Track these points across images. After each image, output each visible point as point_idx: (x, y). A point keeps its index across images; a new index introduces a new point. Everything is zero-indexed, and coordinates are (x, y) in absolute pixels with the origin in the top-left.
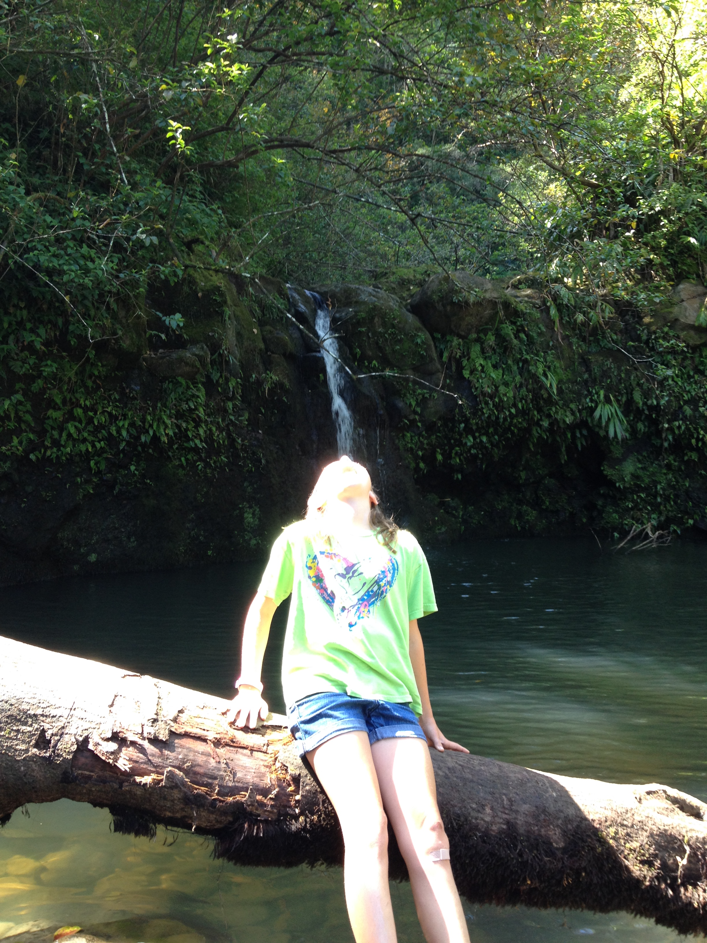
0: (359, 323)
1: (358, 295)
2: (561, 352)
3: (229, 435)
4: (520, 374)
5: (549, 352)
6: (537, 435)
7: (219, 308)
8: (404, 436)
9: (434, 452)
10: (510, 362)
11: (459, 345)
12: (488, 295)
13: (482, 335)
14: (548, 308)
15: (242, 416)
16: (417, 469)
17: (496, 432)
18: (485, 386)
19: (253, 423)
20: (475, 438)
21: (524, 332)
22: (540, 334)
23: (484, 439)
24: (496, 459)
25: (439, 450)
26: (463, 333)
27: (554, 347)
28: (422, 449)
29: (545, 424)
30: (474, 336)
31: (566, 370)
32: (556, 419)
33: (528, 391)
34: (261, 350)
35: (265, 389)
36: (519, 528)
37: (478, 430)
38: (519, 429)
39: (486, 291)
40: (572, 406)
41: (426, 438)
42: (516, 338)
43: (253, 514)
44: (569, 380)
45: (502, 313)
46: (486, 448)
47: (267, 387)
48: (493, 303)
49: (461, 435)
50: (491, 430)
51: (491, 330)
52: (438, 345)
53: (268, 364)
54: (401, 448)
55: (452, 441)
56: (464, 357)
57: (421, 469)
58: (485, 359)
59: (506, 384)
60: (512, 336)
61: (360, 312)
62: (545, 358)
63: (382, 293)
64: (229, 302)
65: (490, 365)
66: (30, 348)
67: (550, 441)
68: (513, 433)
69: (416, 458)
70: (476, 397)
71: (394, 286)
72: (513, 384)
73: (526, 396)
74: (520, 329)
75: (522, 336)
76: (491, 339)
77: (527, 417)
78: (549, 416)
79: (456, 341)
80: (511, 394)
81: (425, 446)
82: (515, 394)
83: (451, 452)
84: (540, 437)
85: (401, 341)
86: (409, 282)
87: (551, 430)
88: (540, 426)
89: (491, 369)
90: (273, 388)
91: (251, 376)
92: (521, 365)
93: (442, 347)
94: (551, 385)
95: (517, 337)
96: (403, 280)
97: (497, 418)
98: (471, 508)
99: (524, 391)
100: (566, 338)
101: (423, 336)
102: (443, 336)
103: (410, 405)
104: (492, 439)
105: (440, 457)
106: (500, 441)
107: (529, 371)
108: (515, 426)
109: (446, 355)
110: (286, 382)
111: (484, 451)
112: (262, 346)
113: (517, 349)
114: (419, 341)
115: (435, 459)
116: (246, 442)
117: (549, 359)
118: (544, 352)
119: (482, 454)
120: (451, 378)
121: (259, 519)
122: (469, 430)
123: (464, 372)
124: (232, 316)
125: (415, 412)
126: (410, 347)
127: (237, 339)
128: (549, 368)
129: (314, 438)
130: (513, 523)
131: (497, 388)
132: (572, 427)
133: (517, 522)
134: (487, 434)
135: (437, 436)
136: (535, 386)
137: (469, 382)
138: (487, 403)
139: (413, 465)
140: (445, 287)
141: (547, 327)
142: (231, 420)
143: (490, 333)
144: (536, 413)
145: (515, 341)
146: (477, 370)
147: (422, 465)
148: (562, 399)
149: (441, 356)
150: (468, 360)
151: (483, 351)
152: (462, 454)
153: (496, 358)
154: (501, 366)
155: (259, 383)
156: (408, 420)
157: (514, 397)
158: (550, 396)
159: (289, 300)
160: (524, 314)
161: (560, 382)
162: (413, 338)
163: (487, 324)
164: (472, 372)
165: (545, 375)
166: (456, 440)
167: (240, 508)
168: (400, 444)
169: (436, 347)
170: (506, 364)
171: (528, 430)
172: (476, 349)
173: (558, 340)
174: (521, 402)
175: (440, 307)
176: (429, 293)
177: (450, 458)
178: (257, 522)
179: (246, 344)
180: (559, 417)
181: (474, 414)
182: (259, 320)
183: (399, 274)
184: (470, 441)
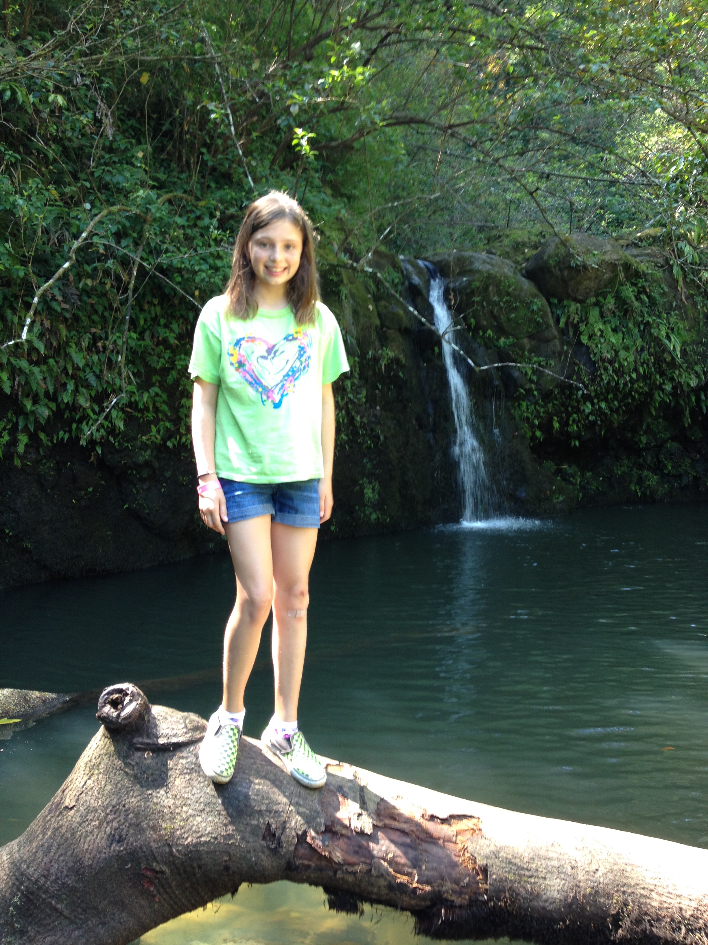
0: (473, 293)
1: (471, 263)
2: (685, 313)
3: (348, 413)
4: (642, 337)
5: (672, 313)
6: (659, 399)
7: (336, 287)
8: (519, 405)
9: (551, 421)
10: (631, 325)
11: (577, 310)
12: (607, 258)
13: (601, 299)
14: (671, 267)
15: (360, 393)
16: (533, 438)
17: (615, 398)
18: (604, 351)
19: (371, 400)
20: (593, 404)
21: (646, 293)
22: (663, 294)
23: (603, 405)
24: (616, 425)
25: (555, 418)
26: (581, 298)
27: (678, 307)
28: (538, 417)
29: (668, 387)
30: (593, 300)
31: (690, 331)
32: (680, 383)
33: (650, 354)
34: (376, 326)
35: (381, 366)
36: (639, 494)
37: (597, 396)
38: (640, 394)
39: (605, 253)
40: (698, 368)
41: (543, 407)
42: (637, 300)
43: (373, 489)
44: (693, 342)
45: (622, 276)
46: (605, 414)
47: (383, 363)
48: (613, 266)
49: (578, 402)
50: (610, 396)
51: (610, 292)
52: (554, 310)
53: (384, 340)
54: (517, 418)
55: (570, 409)
56: (582, 322)
57: (537, 438)
58: (604, 323)
59: (627, 349)
60: (633, 299)
61: (474, 281)
62: (668, 319)
63: (496, 259)
64: (345, 281)
65: (610, 329)
66: (165, 342)
67: (672, 405)
68: (633, 398)
69: (532, 426)
70: (594, 363)
71: (508, 250)
72: (634, 348)
73: (648, 360)
74: (642, 291)
75: (644, 297)
76: (610, 303)
77: (648, 382)
78: (672, 379)
79: (574, 307)
80: (631, 359)
81: (541, 414)
82: (636, 358)
83: (568, 419)
84: (663, 401)
85: (516, 309)
86: (524, 244)
87: (674, 394)
88: (663, 390)
89: (611, 333)
90: (389, 364)
91: (368, 353)
92: (642, 327)
93: (559, 312)
94: (674, 347)
95: (638, 298)
96: (518, 244)
97: (617, 383)
98: (589, 474)
99: (645, 355)
100: (690, 297)
101: (539, 303)
102: (560, 301)
103: (526, 374)
104: (612, 405)
105: (556, 425)
106: (620, 407)
107: (651, 335)
108: (636, 391)
109: (563, 320)
110: (401, 357)
111: (603, 417)
112: (377, 322)
113: (638, 311)
114: (535, 308)
115: (552, 427)
116: (365, 420)
117: (672, 320)
118: (667, 314)
119: (601, 420)
120: (568, 344)
121: (379, 494)
122: (587, 398)
123: (582, 337)
124: (349, 295)
125: (531, 381)
126: (525, 315)
127: (354, 317)
128: (672, 330)
129: (431, 411)
130: (633, 488)
131: (616, 352)
132: (696, 391)
133: (637, 487)
134: (606, 400)
135: (553, 404)
136: (657, 349)
137: (588, 348)
138: (606, 369)
139: (529, 434)
140: (562, 250)
141: (670, 286)
142: (350, 399)
143: (609, 296)
144: (658, 377)
145: (636, 304)
146: (596, 335)
147: (538, 433)
148: (686, 362)
149: (558, 321)
150: (586, 324)
151: (602, 315)
152: (579, 421)
153: (615, 322)
154: (621, 330)
155: (376, 360)
156: (525, 390)
157: (635, 362)
158: (673, 359)
159: (402, 272)
160: (645, 275)
161: (684, 343)
162: (528, 305)
163: (606, 286)
164: (590, 337)
165: (668, 337)
166: (573, 407)
167: (360, 485)
168: (516, 413)
169: (552, 313)
170: (627, 327)
171: (650, 395)
172: (594, 314)
173: (681, 300)
174: (642, 366)
175: (557, 272)
176: (545, 258)
177: (567, 425)
178: (377, 497)
179: (362, 320)
180: (682, 381)
181: (593, 380)
182: (373, 295)
183: (513, 236)
184: (588, 408)
